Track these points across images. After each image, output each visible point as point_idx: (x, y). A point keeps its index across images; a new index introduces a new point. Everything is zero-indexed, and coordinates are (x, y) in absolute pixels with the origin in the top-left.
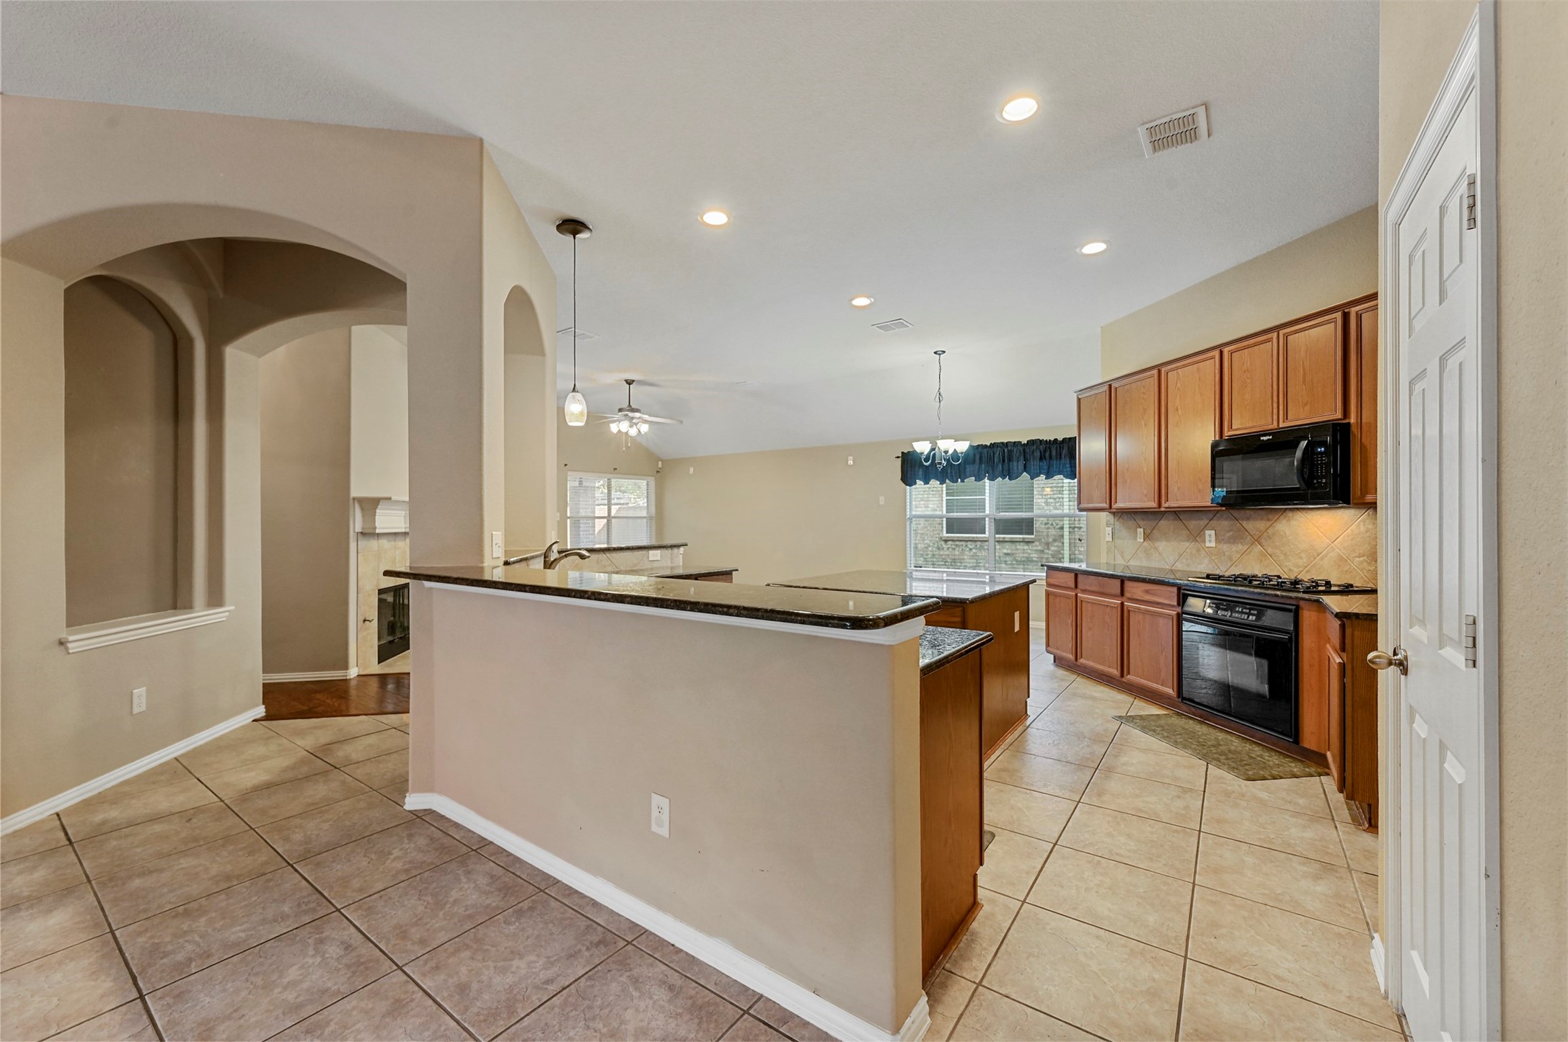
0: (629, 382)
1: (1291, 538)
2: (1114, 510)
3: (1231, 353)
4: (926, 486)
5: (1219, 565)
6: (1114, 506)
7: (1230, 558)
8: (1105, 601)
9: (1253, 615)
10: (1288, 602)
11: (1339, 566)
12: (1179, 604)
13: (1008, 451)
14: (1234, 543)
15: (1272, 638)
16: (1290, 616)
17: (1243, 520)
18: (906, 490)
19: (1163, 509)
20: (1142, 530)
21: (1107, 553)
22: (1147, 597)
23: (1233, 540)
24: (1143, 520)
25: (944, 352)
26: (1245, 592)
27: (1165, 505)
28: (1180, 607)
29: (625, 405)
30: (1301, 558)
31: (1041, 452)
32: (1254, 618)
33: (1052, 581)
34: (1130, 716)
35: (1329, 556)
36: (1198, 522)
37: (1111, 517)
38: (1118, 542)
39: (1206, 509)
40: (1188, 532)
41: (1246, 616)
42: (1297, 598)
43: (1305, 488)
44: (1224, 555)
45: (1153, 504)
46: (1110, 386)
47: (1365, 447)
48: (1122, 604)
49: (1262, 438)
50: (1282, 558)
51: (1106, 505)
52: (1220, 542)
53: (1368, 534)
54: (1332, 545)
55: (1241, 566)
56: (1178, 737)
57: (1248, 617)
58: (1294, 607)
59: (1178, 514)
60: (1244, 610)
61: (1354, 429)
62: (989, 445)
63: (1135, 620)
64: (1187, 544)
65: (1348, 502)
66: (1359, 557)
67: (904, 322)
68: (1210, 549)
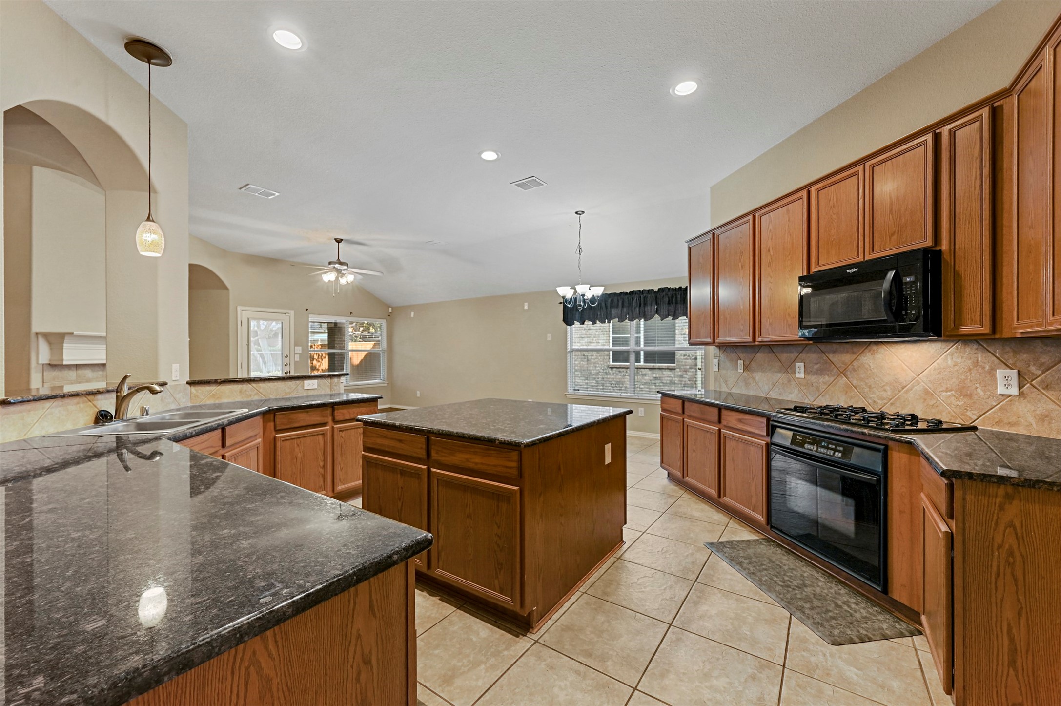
0: (339, 241)
1: (875, 370)
2: (717, 344)
3: (819, 191)
4: (582, 325)
5: (808, 394)
6: (717, 341)
7: (818, 389)
8: (705, 427)
9: (839, 451)
10: (877, 441)
11: (925, 400)
12: (768, 435)
13: (644, 298)
14: (821, 375)
15: (859, 479)
16: (879, 455)
17: (829, 353)
18: (567, 329)
19: (757, 343)
20: (742, 361)
21: (715, 381)
22: (740, 426)
23: (820, 372)
24: (743, 353)
25: (583, 212)
26: (831, 427)
27: (759, 339)
28: (769, 438)
29: (335, 259)
30: (885, 390)
31: (669, 298)
32: (840, 455)
33: (666, 406)
34: (721, 543)
35: (914, 389)
36: (788, 355)
37: (717, 351)
38: (723, 372)
39: (795, 343)
40: (780, 364)
41: (832, 452)
42: (886, 438)
43: (893, 320)
44: (812, 386)
45: (748, 339)
46: (714, 234)
47: (960, 276)
48: (720, 430)
49: (848, 271)
50: (867, 390)
51: (709, 340)
52: (809, 374)
53: (956, 368)
54: (918, 378)
55: (827, 397)
56: (764, 573)
57: (834, 453)
58: (882, 447)
59: (772, 347)
60: (830, 446)
61: (946, 256)
62: (628, 292)
63: (730, 446)
64: (780, 375)
65: (938, 333)
66: (947, 392)
67: (537, 180)
68: (800, 380)
